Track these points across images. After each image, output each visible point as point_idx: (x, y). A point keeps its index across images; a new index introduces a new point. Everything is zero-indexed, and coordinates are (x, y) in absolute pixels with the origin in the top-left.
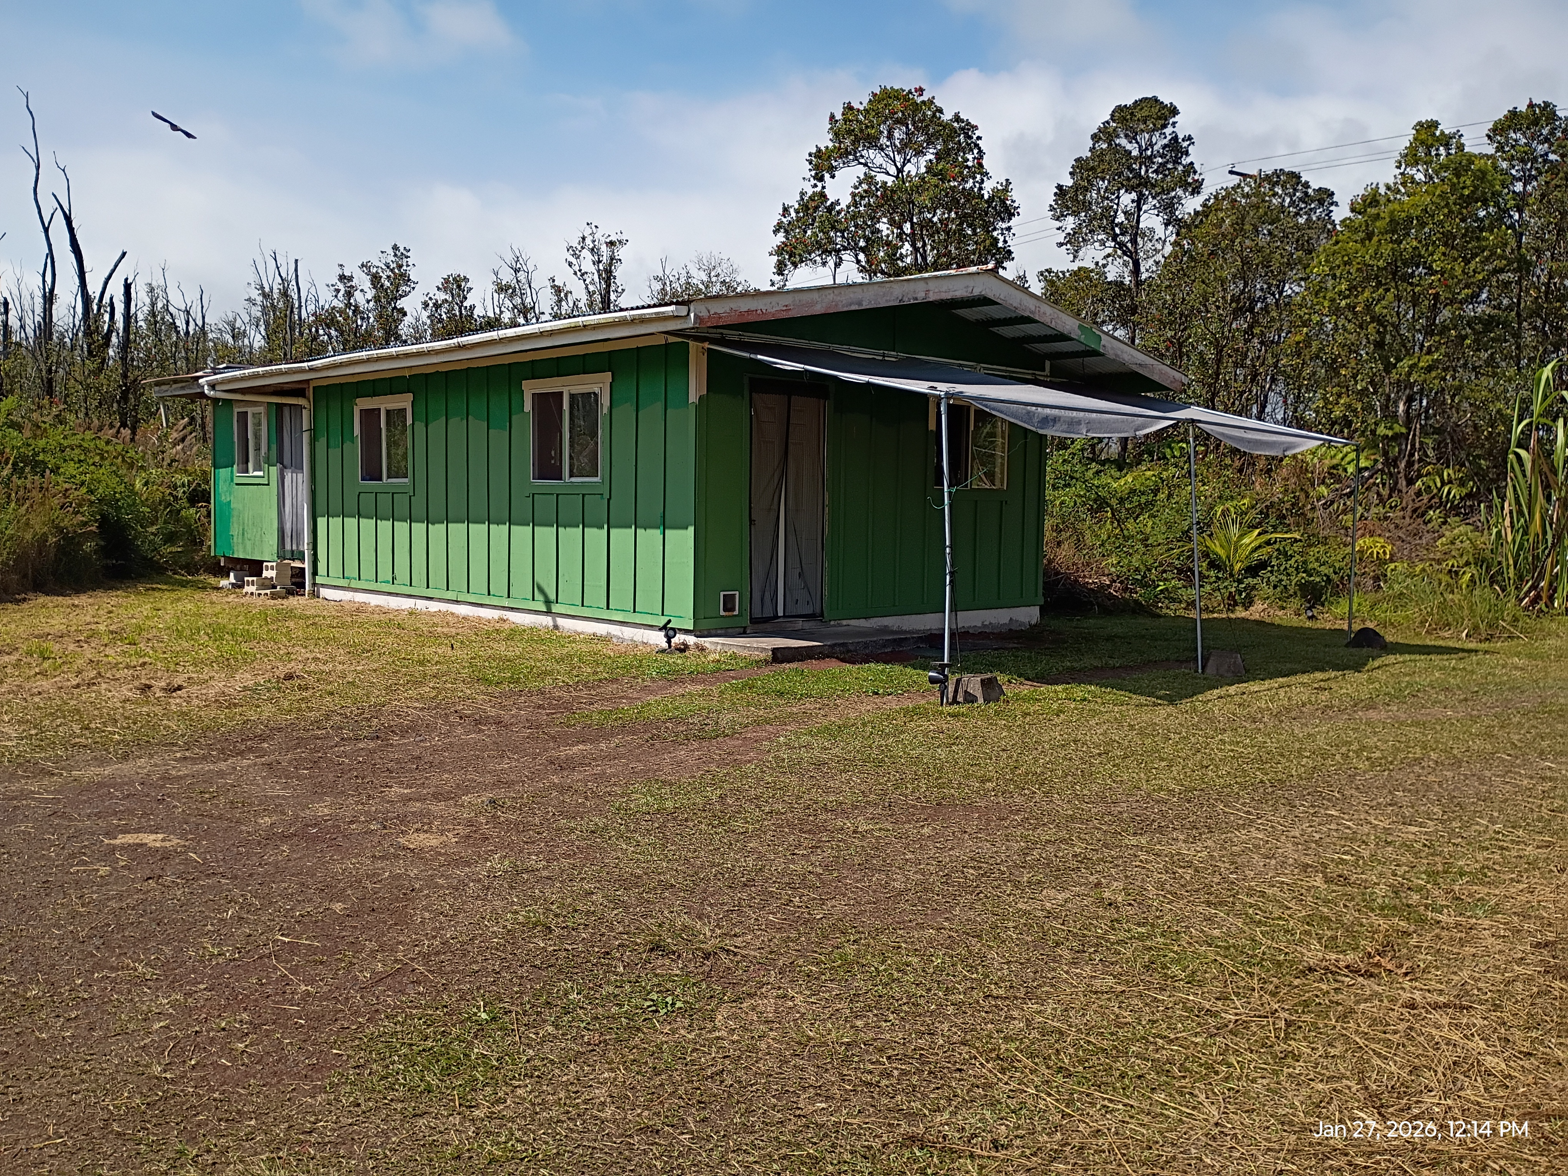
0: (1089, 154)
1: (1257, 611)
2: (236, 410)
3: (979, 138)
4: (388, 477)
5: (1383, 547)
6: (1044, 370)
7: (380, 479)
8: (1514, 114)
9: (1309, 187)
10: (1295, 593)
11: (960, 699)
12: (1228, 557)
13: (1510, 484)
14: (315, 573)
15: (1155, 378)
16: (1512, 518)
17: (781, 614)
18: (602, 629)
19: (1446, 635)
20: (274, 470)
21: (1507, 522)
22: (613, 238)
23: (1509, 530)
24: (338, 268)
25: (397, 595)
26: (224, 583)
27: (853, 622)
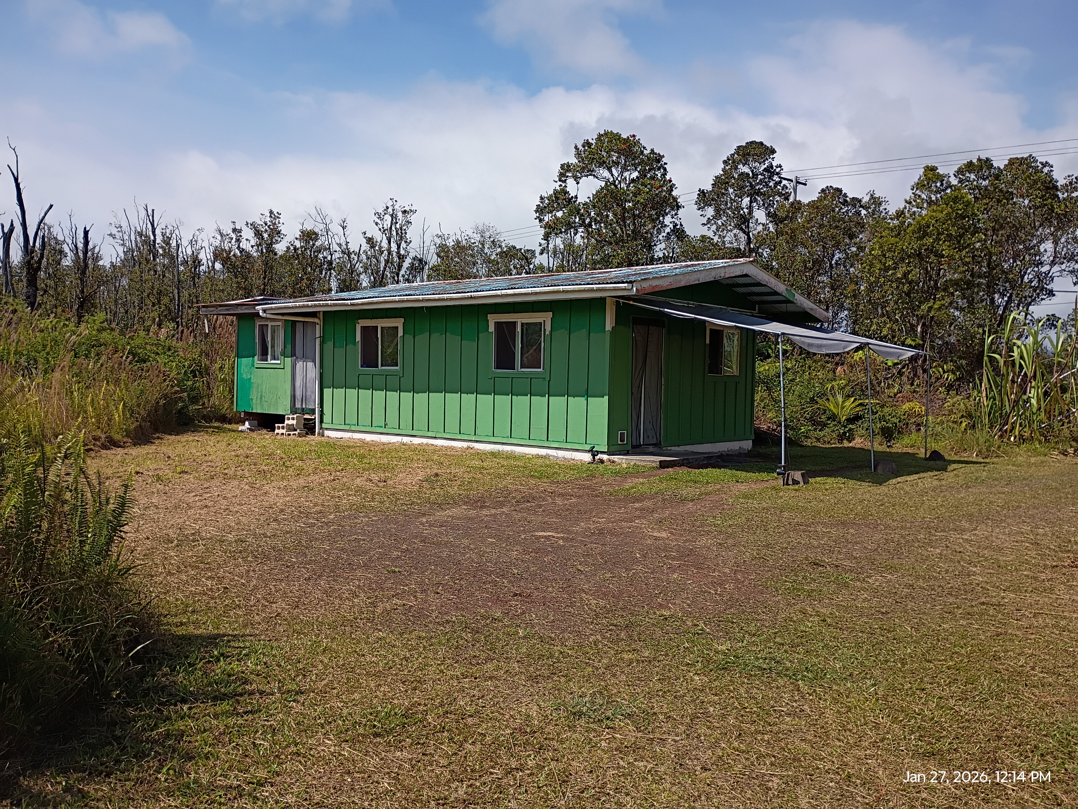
0: (722, 173)
1: (858, 442)
2: (258, 323)
3: (666, 164)
4: (382, 366)
5: (920, 408)
6: (755, 310)
7: (377, 367)
8: (970, 163)
9: (847, 197)
10: (878, 433)
11: (790, 482)
12: (838, 414)
13: (985, 373)
14: (321, 421)
15: (817, 316)
16: (986, 392)
17: (642, 443)
18: (543, 452)
19: (965, 455)
20: (288, 360)
21: (984, 394)
22: (407, 208)
23: (985, 399)
24: (232, 224)
25: (387, 434)
26: (241, 428)
27: (673, 448)
